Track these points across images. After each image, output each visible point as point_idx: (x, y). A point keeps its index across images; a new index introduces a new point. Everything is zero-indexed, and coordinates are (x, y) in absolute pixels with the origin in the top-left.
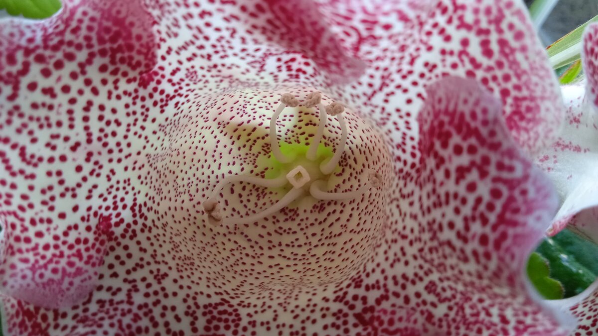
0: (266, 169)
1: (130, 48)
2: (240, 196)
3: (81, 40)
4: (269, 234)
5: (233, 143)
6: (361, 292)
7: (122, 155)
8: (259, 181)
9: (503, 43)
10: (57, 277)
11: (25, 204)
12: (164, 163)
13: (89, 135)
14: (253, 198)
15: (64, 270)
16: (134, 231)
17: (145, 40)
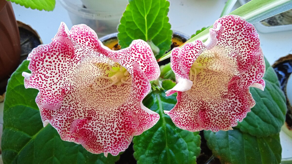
0: (108, 74)
1: (68, 51)
2: (100, 82)
3: (57, 50)
4: (108, 93)
5: (98, 68)
6: (123, 108)
7: (67, 75)
8: (106, 78)
9: (147, 56)
10: (53, 103)
11: (45, 87)
12: (78, 75)
13: (59, 71)
14: (104, 82)
15: (54, 101)
16: (70, 92)
17: (72, 49)
